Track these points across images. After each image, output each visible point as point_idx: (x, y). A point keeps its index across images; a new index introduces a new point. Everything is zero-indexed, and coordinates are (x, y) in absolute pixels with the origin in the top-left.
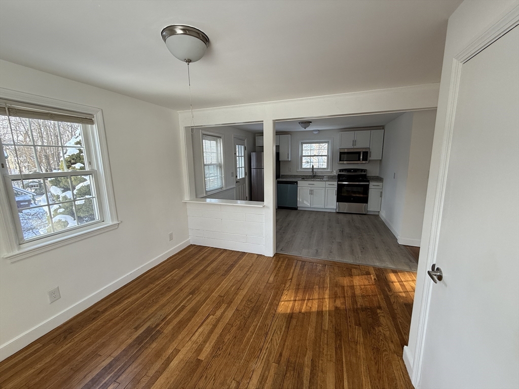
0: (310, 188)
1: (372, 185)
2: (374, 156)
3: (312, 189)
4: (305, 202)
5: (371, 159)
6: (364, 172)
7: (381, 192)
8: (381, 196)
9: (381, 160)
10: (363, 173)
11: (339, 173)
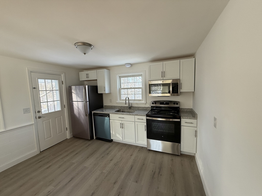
0: (121, 122)
1: (185, 122)
2: (185, 87)
3: (123, 122)
4: (118, 135)
5: (182, 91)
6: (177, 104)
7: (196, 131)
8: (196, 136)
9: (193, 93)
10: (176, 106)
11: (152, 105)
